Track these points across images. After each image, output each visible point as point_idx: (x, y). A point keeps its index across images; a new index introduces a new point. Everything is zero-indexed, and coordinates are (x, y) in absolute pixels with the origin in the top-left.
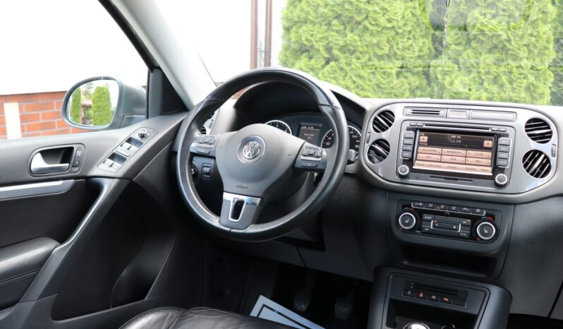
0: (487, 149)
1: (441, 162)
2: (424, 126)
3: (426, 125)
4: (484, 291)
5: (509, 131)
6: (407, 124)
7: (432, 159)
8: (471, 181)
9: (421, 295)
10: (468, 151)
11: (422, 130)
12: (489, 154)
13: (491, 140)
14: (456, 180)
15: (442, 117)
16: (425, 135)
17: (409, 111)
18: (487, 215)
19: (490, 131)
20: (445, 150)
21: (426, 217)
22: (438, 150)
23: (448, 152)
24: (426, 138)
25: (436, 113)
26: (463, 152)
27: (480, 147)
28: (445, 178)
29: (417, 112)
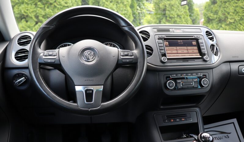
0: (194, 46)
1: (178, 53)
2: (166, 37)
3: (166, 36)
4: (196, 111)
5: (201, 37)
6: (157, 37)
7: (174, 53)
8: (194, 61)
9: (172, 121)
10: (188, 47)
11: (165, 39)
12: (196, 48)
13: (195, 41)
14: (188, 61)
15: (171, 32)
16: (167, 41)
17: (155, 30)
18: (203, 75)
19: (193, 37)
20: (178, 48)
21: (178, 81)
22: (175, 48)
23: (179, 48)
24: (167, 43)
25: (168, 31)
26: (185, 48)
27: (191, 45)
28: (183, 61)
29: (159, 31)
